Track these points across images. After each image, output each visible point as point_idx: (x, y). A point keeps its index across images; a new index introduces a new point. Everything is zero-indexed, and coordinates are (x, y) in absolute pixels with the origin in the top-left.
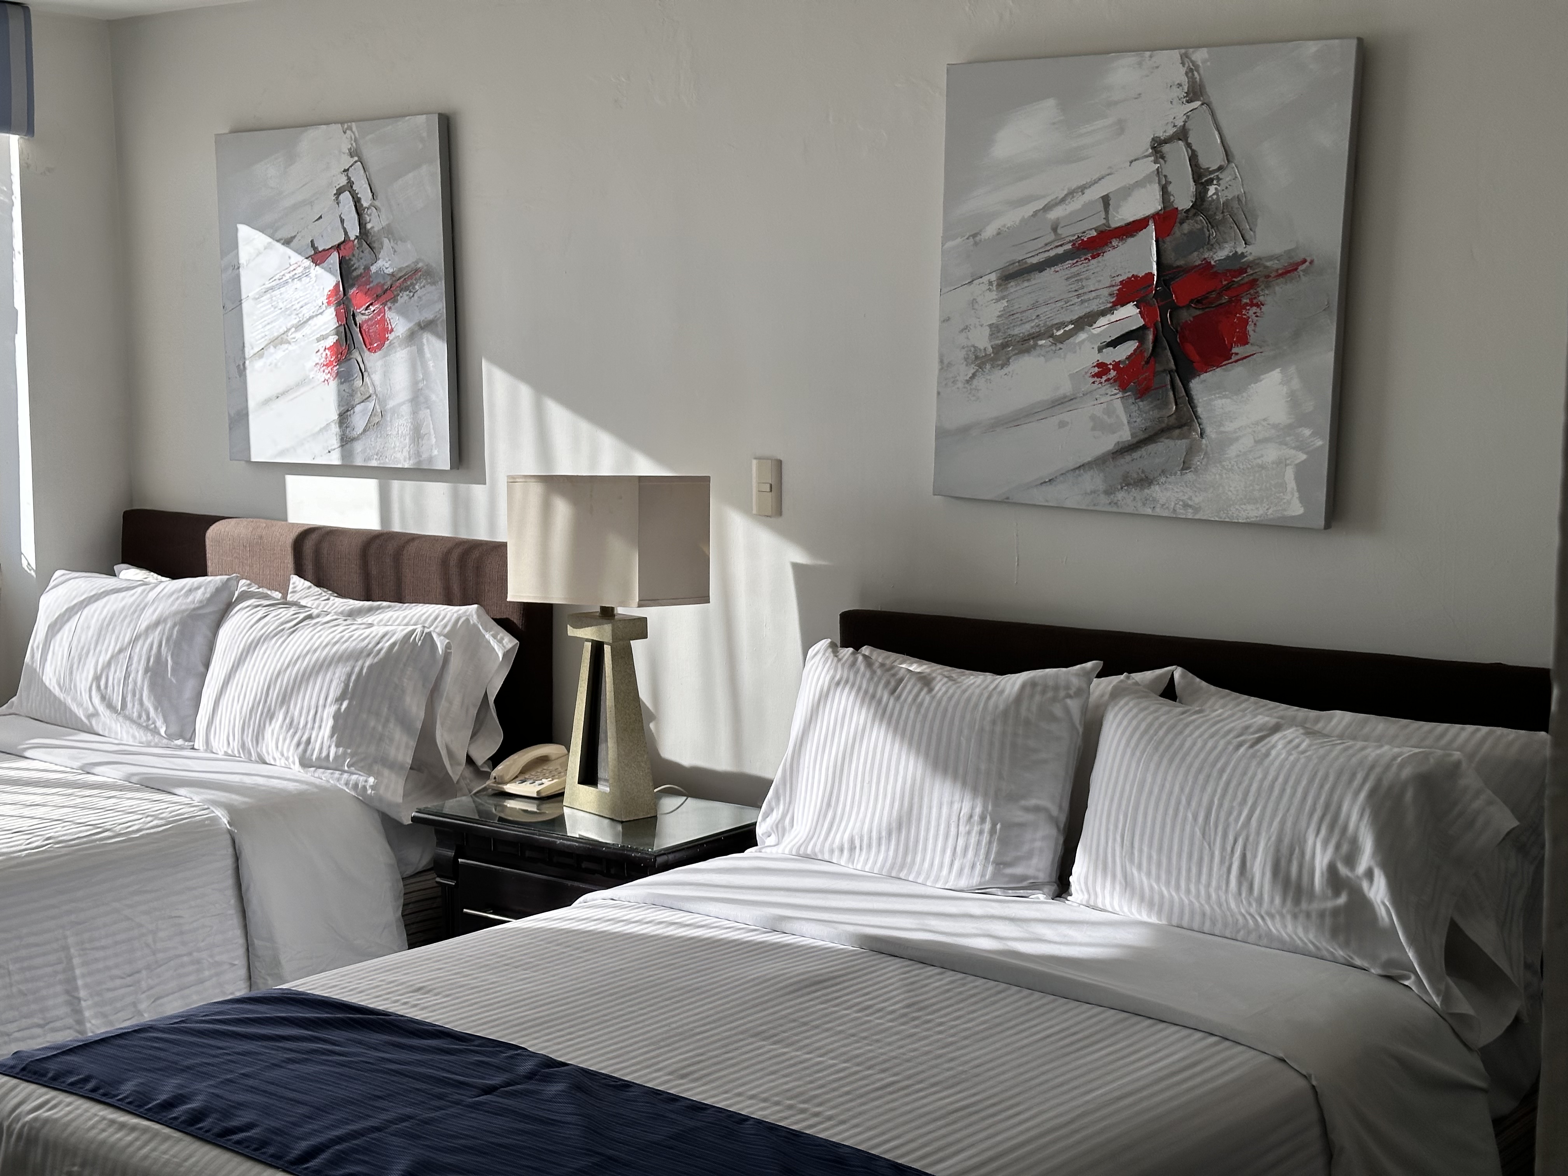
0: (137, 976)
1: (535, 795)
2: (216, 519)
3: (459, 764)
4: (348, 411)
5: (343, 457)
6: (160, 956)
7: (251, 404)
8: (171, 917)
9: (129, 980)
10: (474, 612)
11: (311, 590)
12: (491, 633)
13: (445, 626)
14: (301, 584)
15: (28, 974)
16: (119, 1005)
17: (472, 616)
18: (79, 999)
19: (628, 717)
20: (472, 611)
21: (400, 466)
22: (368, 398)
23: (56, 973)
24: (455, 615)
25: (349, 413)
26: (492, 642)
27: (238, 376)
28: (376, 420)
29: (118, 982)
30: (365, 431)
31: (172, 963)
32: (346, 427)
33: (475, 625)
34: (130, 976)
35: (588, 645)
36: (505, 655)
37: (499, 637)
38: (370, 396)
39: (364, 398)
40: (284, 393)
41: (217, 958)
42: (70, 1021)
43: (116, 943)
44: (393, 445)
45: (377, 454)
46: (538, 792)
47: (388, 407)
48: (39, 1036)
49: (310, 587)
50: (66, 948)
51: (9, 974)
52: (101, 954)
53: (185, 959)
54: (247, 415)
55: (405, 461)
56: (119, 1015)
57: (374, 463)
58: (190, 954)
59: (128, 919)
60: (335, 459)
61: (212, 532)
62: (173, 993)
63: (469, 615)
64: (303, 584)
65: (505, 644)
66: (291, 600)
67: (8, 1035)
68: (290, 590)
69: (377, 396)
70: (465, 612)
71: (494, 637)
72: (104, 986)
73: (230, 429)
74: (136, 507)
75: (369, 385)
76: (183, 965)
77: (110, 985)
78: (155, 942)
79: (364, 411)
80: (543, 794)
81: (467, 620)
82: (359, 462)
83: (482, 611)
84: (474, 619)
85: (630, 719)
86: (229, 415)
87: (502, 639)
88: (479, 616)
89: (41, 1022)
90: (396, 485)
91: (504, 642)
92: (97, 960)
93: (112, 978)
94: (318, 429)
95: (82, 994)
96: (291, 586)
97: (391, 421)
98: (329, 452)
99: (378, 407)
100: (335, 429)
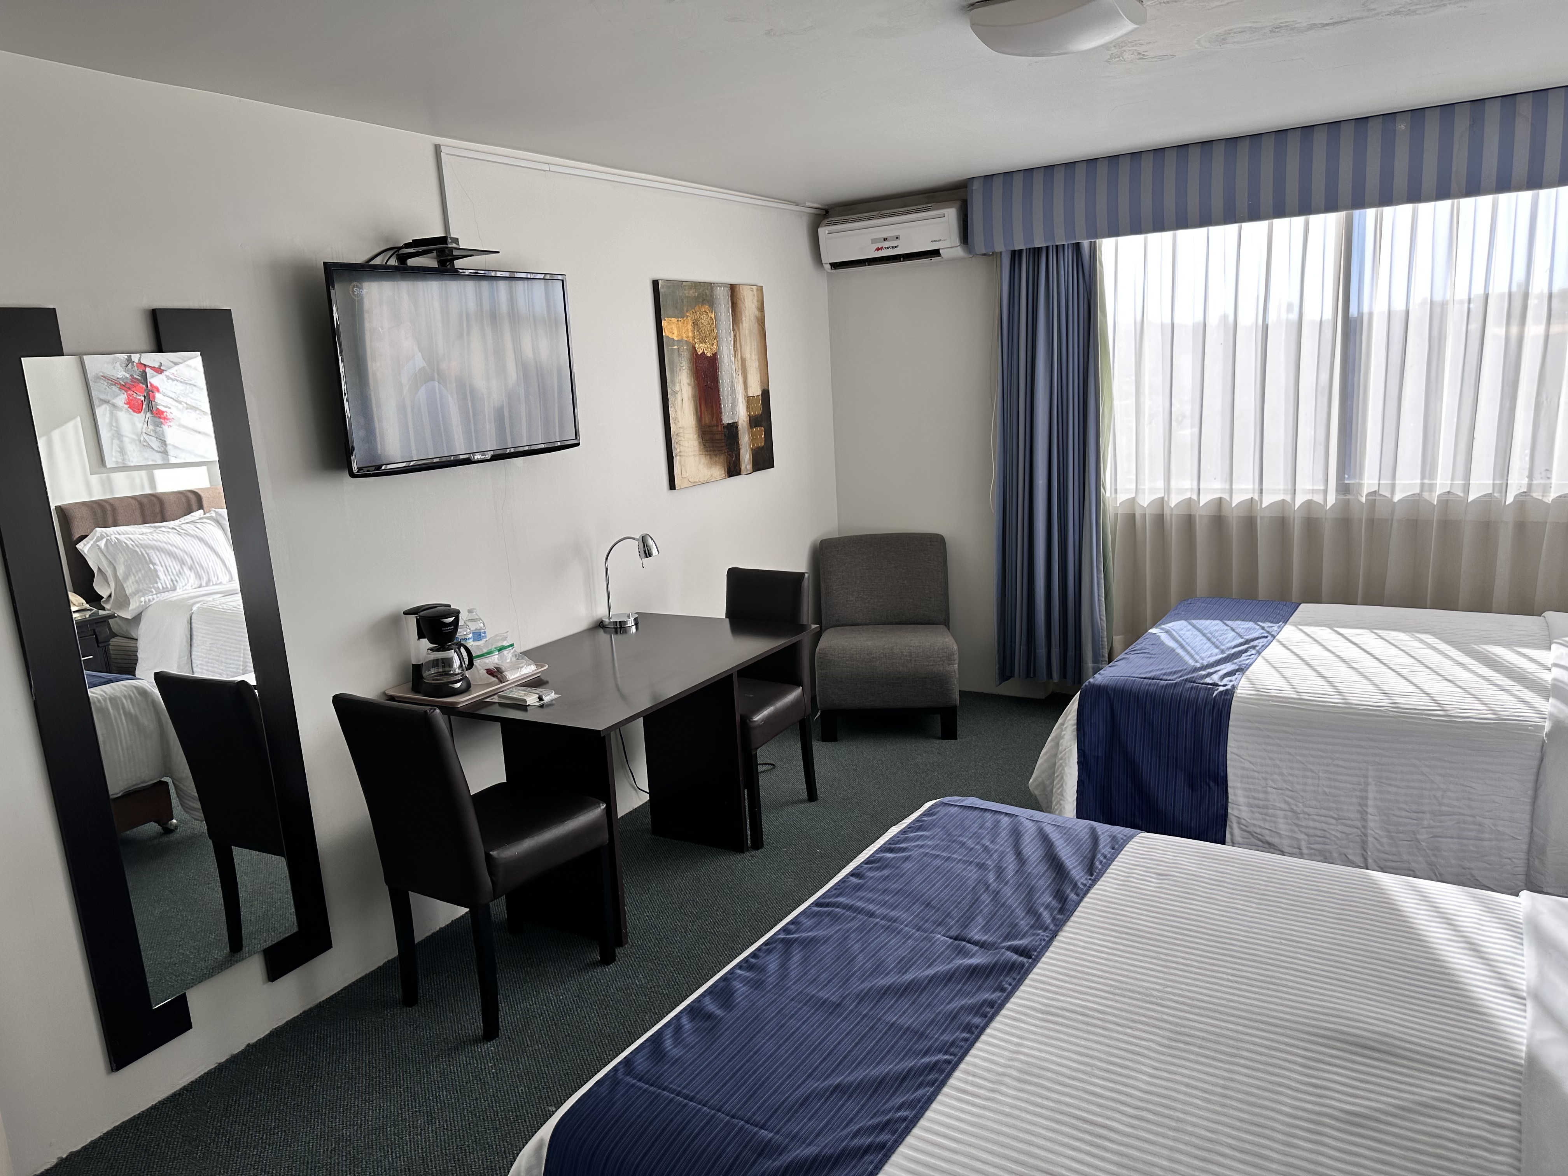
0: (1421, 815)
6: (1444, 808)
8: (1463, 785)
9: (1414, 815)
15: (1333, 783)
16: (1401, 828)
18: (1367, 813)
23: (1355, 790)
29: (1404, 813)
31: (1455, 817)
34: (1414, 812)
41: (1500, 829)
42: (1359, 824)
43: (1408, 787)
48: (1332, 824)
50: (1365, 777)
51: (1319, 778)
52: (1394, 790)
53: (1468, 818)
56: (1401, 835)
58: (1473, 816)
59: (1423, 774)
62: (1452, 838)
67: (1309, 815)
72: (1392, 812)
76: (1465, 822)
77: (1398, 813)
78: (1443, 797)
89: (1336, 816)
92: (1389, 793)
93: (1400, 809)
95: (1370, 810)
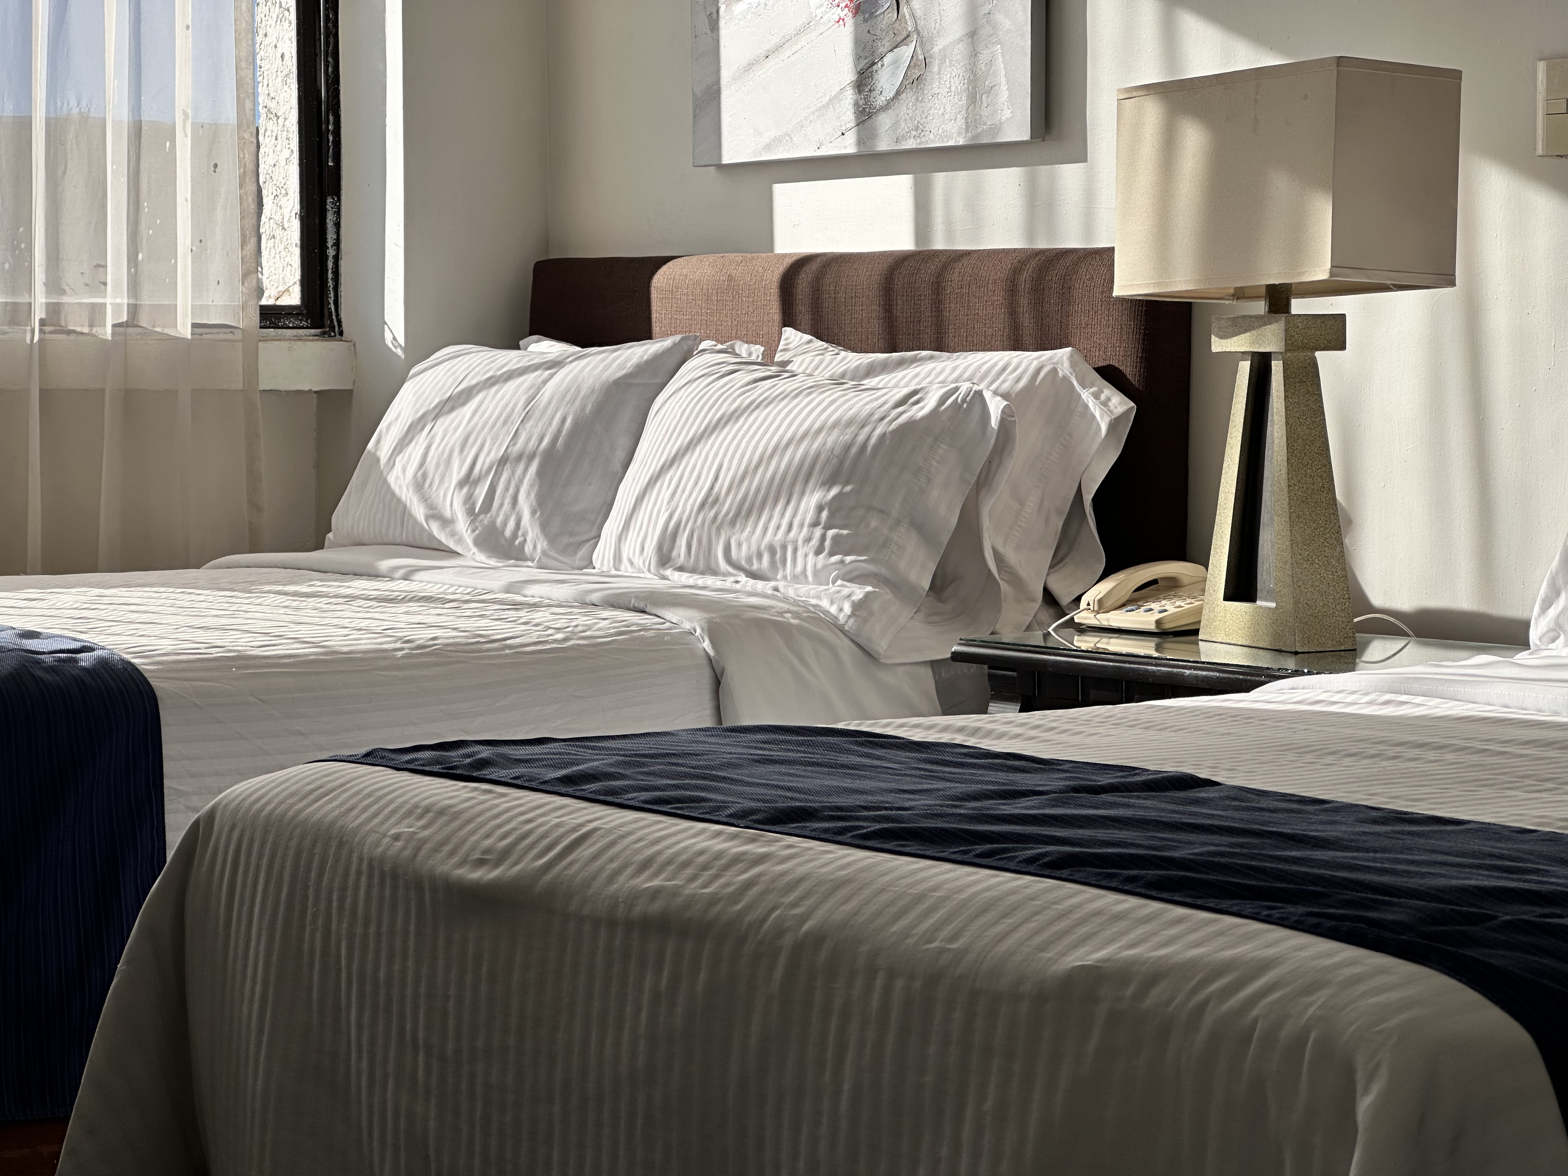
1: (1152, 627)
2: (666, 260)
3: (1033, 600)
4: (874, 64)
5: (860, 142)
7: (726, 75)
10: (1065, 358)
11: (811, 345)
12: (1092, 390)
13: (1018, 380)
14: (798, 339)
17: (1062, 365)
19: (1309, 480)
20: (1061, 357)
21: (951, 143)
22: (905, 38)
24: (1035, 363)
25: (875, 67)
26: (1091, 405)
27: (709, 32)
28: (916, 73)
30: (898, 93)
32: (870, 91)
33: (1065, 379)
35: (1245, 367)
36: (1114, 425)
37: (1103, 397)
38: (908, 36)
39: (899, 40)
40: (779, 47)
44: (942, 110)
45: (916, 130)
46: (1158, 622)
47: (936, 49)
49: (810, 342)
54: (718, 92)
55: (959, 134)
57: (910, 144)
60: (848, 146)
61: (661, 279)
63: (1057, 363)
64: (801, 338)
65: (1112, 408)
66: (779, 360)
68: (780, 348)
69: (918, 34)
70: (1051, 358)
71: (1096, 396)
73: (695, 117)
74: (553, 256)
75: (908, 17)
79: (896, 63)
80: (1168, 626)
81: (1054, 371)
82: (884, 145)
83: (1078, 358)
84: (1065, 369)
85: (1313, 484)
86: (694, 95)
87: (1108, 399)
88: (1073, 365)
90: (940, 179)
91: (1110, 404)
94: (825, 100)
96: (782, 342)
97: (939, 73)
98: (843, 134)
99: (919, 51)
100: (850, 96)
